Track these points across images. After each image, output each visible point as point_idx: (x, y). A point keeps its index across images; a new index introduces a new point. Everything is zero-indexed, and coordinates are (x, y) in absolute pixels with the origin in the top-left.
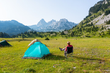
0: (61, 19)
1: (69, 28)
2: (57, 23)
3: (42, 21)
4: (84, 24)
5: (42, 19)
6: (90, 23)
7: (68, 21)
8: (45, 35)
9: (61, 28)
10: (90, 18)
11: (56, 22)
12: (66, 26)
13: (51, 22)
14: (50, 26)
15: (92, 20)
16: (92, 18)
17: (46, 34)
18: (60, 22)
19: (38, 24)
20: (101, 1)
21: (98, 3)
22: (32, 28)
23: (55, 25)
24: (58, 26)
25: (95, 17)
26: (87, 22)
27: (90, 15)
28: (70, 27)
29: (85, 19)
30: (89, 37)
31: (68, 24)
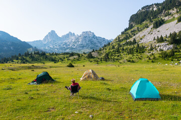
0: (84, 32)
1: (97, 46)
2: (77, 39)
3: (53, 34)
4: (122, 40)
5: (52, 31)
6: (131, 40)
7: (94, 35)
8: (61, 59)
9: (83, 47)
10: (131, 32)
11: (75, 37)
12: (91, 43)
13: (68, 36)
14: (66, 43)
15: (134, 35)
16: (134, 31)
17: (61, 56)
18: (82, 37)
19: (45, 39)
20: (148, 6)
21: (143, 8)
22: (34, 46)
23: (73, 41)
24: (79, 43)
25: (139, 31)
26: (127, 38)
27: (131, 27)
28: (99, 45)
29: (123, 33)
30: (133, 62)
31: (95, 40)
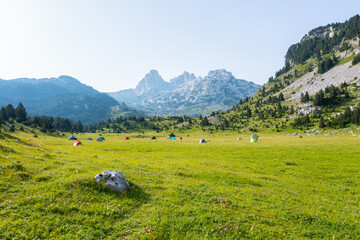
0: (212, 72)
2: (199, 85)
3: (153, 76)
7: (232, 78)
8: (165, 126)
9: (210, 101)
10: (285, 78)
11: (196, 82)
12: (226, 92)
13: (181, 79)
14: (177, 95)
15: (289, 84)
16: (290, 76)
18: (209, 81)
19: (139, 87)
23: (192, 89)
24: (203, 93)
25: (297, 77)
31: (233, 87)
